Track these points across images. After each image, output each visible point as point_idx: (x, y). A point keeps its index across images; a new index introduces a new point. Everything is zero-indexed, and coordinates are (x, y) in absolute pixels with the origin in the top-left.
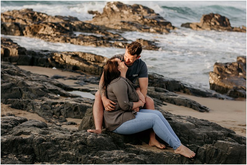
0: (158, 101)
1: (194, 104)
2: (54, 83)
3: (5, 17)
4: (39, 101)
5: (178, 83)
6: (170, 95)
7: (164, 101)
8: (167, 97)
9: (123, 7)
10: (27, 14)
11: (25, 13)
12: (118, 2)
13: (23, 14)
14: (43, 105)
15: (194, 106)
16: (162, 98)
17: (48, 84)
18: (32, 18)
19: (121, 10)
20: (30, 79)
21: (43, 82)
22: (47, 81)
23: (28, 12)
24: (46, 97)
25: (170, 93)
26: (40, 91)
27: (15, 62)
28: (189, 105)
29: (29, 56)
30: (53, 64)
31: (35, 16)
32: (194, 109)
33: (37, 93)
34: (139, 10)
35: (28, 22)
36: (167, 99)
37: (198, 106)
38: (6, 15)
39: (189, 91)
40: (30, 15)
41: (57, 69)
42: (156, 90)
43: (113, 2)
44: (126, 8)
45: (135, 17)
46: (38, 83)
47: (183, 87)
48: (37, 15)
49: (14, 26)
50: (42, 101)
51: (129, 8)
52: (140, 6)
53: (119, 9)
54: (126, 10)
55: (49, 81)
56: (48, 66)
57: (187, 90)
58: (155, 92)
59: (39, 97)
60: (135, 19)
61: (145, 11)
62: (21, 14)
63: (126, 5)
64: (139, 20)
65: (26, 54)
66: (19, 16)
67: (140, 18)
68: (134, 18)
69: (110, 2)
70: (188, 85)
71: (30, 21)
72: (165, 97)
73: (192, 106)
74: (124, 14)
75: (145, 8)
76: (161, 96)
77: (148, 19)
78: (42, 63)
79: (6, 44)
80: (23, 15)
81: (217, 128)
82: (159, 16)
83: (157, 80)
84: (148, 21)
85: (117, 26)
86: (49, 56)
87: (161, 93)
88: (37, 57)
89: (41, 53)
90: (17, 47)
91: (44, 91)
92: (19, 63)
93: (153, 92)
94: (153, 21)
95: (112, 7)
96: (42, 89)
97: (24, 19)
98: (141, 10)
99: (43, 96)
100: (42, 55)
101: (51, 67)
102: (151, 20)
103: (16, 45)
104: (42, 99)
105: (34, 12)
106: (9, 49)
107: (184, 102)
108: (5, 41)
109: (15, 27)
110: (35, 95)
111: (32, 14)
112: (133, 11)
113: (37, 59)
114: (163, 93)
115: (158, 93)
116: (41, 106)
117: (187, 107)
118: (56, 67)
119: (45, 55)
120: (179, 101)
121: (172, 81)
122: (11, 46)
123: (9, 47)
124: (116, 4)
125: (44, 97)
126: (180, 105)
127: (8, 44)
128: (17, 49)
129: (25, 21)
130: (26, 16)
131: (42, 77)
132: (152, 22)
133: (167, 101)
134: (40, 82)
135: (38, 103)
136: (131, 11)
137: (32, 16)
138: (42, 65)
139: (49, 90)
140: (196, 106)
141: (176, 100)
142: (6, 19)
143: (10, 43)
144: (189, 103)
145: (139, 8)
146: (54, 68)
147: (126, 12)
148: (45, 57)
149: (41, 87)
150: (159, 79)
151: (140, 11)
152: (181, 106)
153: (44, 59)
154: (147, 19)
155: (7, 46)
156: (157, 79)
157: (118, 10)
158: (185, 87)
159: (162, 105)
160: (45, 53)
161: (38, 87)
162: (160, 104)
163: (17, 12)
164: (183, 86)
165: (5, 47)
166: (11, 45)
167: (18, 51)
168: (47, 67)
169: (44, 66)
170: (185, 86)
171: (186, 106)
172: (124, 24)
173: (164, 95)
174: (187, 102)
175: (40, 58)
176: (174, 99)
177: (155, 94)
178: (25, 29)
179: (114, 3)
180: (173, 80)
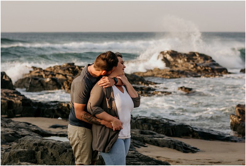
0: (138, 143)
1: (178, 145)
2: (32, 129)
3: (45, 73)
4: (6, 146)
5: (186, 127)
6: (155, 137)
7: (147, 143)
8: (151, 139)
9: (178, 56)
10: (68, 69)
11: (66, 68)
12: (172, 51)
13: (64, 68)
14: (7, 149)
15: (178, 146)
16: (146, 140)
17: (24, 130)
18: (73, 72)
19: (175, 59)
20: (4, 126)
21: (19, 129)
22: (25, 127)
23: (69, 66)
24: (15, 142)
25: (158, 135)
26: (9, 136)
27: (19, 114)
28: (172, 146)
29: (34, 107)
30: (59, 114)
31: (76, 71)
32: (178, 150)
33: (5, 139)
34: (194, 57)
35: (68, 77)
36: (151, 141)
37: (182, 147)
38: (47, 71)
39: (198, 134)
40: (70, 69)
41: (62, 119)
42: (142, 133)
43: (166, 52)
44: (181, 57)
45: (188, 65)
46: (9, 129)
47: (192, 131)
48: (78, 69)
49: (51, 82)
50: (9, 146)
51: (183, 56)
52: (196, 54)
53: (173, 58)
54: (181, 59)
55: (27, 128)
56: (53, 116)
57: (195, 133)
58: (139, 134)
59: (7, 142)
60: (188, 68)
61: (201, 58)
62: (62, 69)
63: (180, 53)
64: (192, 68)
65: (32, 105)
66: (60, 71)
67: (192, 66)
68: (186, 66)
69: (163, 52)
70: (198, 129)
71: (70, 76)
72: (148, 139)
73: (176, 147)
74: (178, 64)
75: (201, 55)
76: (144, 138)
77: (202, 67)
78: (48, 114)
79: (12, 96)
80: (64, 70)
81: (145, 160)
82: (214, 63)
83: (162, 125)
84: (202, 68)
85: (166, 76)
86: (56, 106)
87: (145, 135)
88: (43, 108)
89: (49, 104)
90: (21, 99)
91: (15, 136)
92: (23, 115)
93: (137, 135)
94: (207, 68)
95: (165, 56)
96: (12, 134)
97: (64, 74)
98: (197, 57)
99: (13, 141)
100: (49, 105)
101: (57, 117)
102: (205, 67)
103: (22, 97)
104: (9, 144)
105: (76, 66)
106: (13, 101)
107: (168, 143)
108: (11, 93)
109: (53, 83)
110: (3, 141)
111: (73, 68)
112: (187, 59)
113: (43, 110)
114: (148, 136)
115: (142, 135)
116: (5, 151)
117: (171, 148)
118: (61, 117)
119: (52, 106)
120: (163, 142)
121: (179, 126)
122: (16, 99)
123: (14, 99)
124: (169, 53)
125: (13, 143)
126: (163, 146)
127: (14, 96)
128: (21, 101)
129: (65, 76)
130: (67, 71)
131: (21, 125)
132: (205, 70)
133: (150, 143)
134: (14, 128)
135: (4, 148)
136: (186, 60)
137: (73, 71)
138: (47, 116)
139: (21, 135)
140: (180, 146)
141: (160, 141)
142: (46, 75)
143: (15, 95)
144: (172, 144)
145: (196, 56)
146: (60, 118)
147: (180, 61)
148: (51, 108)
149: (11, 132)
150: (166, 124)
151: (196, 59)
152: (164, 148)
153: (50, 109)
154: (200, 67)
155: (13, 99)
156: (163, 123)
157: (172, 60)
158: (194, 131)
159: (141, 147)
160: (53, 104)
161: (8, 133)
162: (138, 146)
163: (58, 68)
164: (192, 129)
165: (10, 100)
166: (17, 97)
167: (22, 103)
168: (52, 118)
169: (49, 117)
170: (194, 129)
171: (169, 147)
172: (173, 73)
173: (149, 137)
174: (170, 143)
175: (46, 109)
176: (158, 141)
177: (138, 137)
178: (63, 84)
179: (168, 52)
180: (181, 124)
